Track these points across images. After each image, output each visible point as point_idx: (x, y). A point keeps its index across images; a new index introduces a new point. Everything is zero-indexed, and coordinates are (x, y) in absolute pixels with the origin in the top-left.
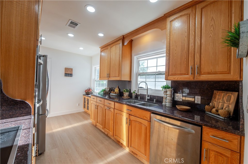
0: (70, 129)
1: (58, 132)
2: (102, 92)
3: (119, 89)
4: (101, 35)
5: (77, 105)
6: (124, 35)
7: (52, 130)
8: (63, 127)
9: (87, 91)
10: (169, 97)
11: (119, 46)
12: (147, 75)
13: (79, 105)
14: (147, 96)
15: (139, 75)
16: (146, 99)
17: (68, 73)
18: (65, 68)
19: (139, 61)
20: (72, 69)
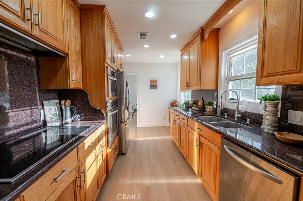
0: (150, 140)
1: (141, 141)
2: (185, 105)
3: (202, 102)
4: (174, 36)
5: (163, 119)
6: (202, 26)
7: (137, 138)
8: (146, 137)
9: (172, 104)
10: (270, 115)
11: (197, 43)
12: (242, 79)
13: (164, 118)
14: (236, 113)
15: (230, 81)
16: (236, 117)
17: (153, 85)
18: (150, 80)
19: (231, 58)
20: (156, 81)
